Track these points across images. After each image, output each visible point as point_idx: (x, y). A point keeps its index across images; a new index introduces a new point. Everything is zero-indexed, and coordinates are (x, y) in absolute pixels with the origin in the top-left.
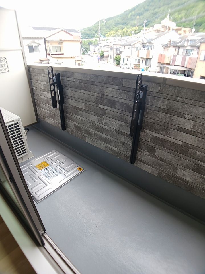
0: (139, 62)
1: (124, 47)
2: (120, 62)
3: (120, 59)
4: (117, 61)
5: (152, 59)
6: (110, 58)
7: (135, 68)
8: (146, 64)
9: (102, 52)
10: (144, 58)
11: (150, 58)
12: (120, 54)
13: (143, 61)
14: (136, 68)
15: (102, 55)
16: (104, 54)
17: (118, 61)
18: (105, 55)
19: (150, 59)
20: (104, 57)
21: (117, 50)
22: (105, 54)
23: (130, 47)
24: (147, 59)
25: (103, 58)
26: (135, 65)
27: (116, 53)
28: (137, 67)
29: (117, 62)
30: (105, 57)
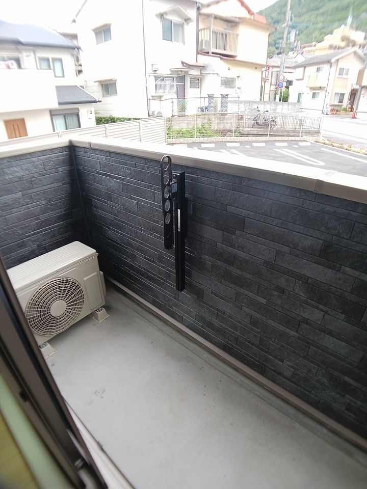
0: (341, 101)
1: (302, 68)
7: (333, 114)
12: (287, 87)
14: (335, 113)
23: (326, 67)
26: (332, 108)
28: (337, 111)
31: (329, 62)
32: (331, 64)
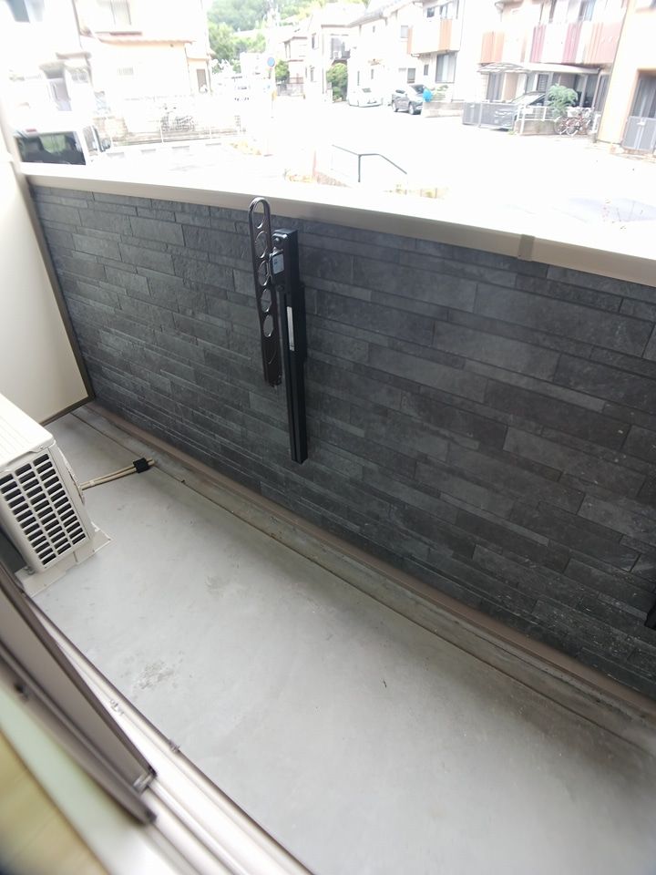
0: (411, 81)
1: (358, 27)
2: (345, 88)
3: (346, 78)
4: (334, 84)
5: (459, 55)
6: (312, 80)
8: (438, 78)
9: (282, 63)
10: (428, 55)
11: (452, 49)
12: (344, 62)
13: (426, 67)
15: (283, 73)
16: (289, 70)
17: (340, 85)
18: (292, 75)
19: (452, 54)
20: (292, 81)
21: (335, 44)
22: (294, 70)
24: (440, 57)
25: (289, 87)
27: (332, 58)
29: (337, 89)
30: (295, 81)
31: (381, 17)
32: (386, 19)
